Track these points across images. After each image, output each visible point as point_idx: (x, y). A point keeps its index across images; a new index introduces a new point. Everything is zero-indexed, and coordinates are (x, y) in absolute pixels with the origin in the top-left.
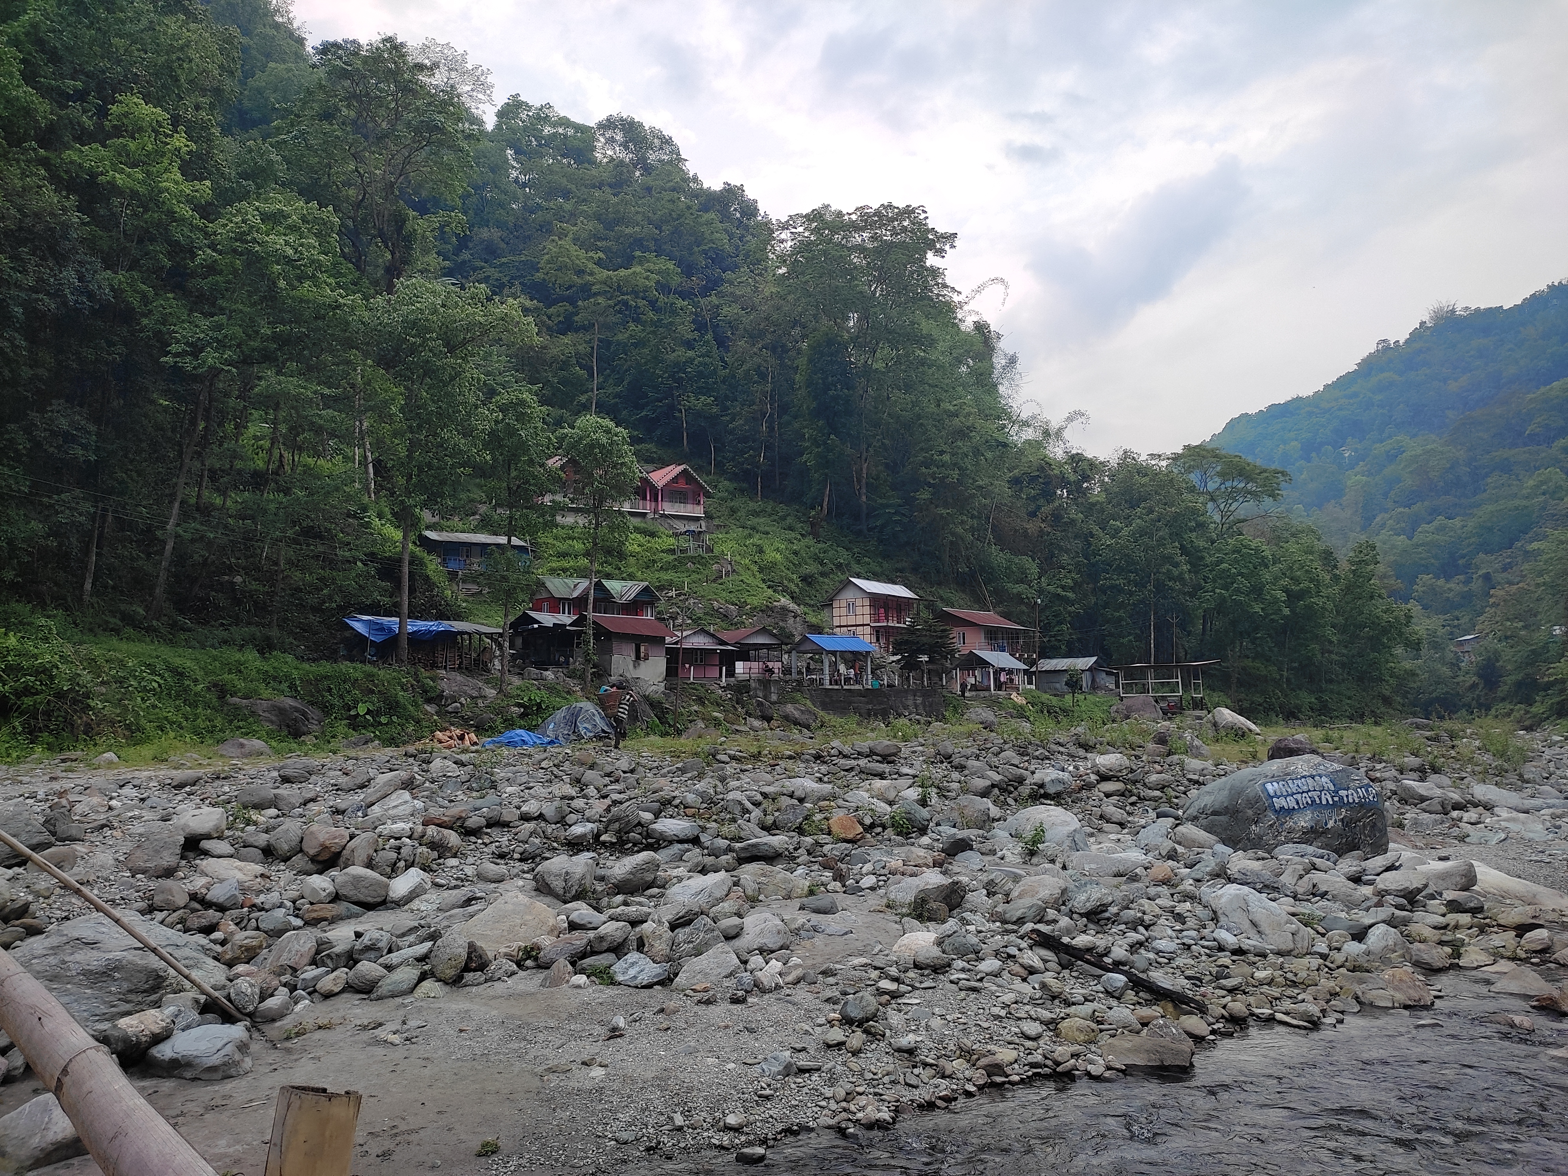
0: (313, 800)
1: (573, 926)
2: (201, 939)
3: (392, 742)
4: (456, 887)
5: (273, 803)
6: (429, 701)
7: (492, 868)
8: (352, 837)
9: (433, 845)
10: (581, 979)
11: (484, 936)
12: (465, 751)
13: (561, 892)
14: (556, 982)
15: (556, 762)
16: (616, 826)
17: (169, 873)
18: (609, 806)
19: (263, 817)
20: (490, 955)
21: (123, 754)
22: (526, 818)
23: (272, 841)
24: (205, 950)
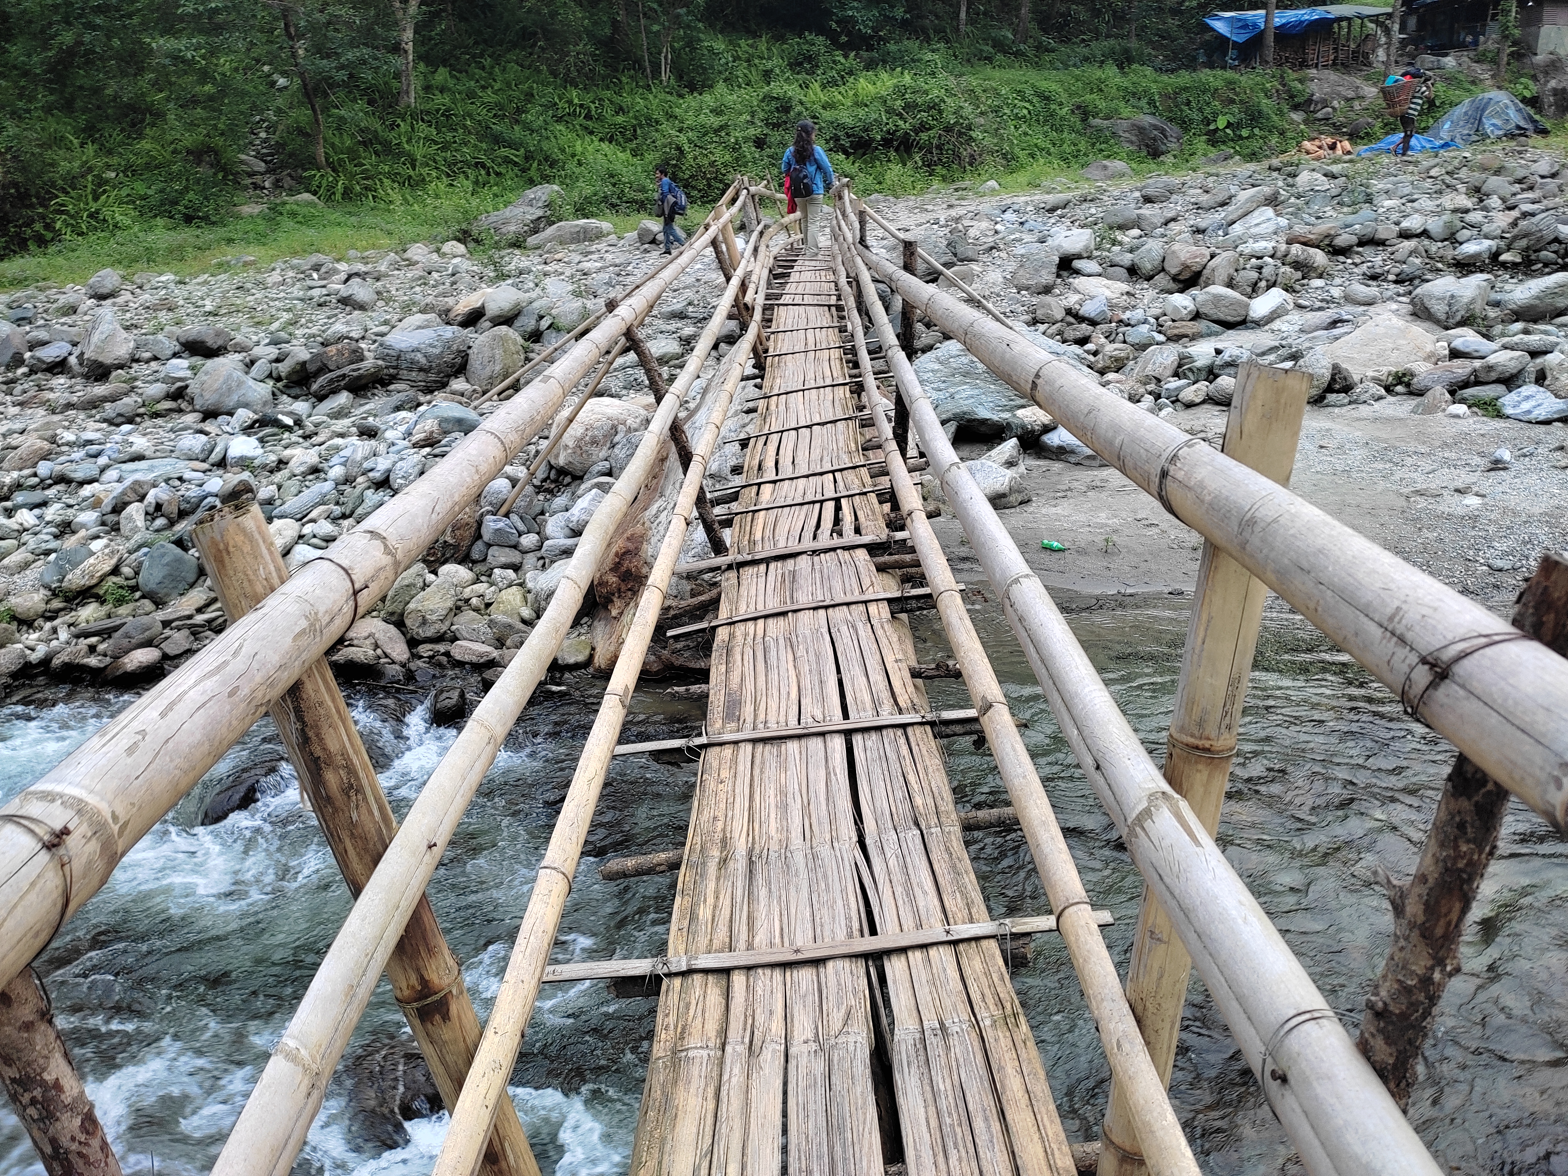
0: (1174, 219)
1: (1455, 354)
2: (1076, 349)
3: (1253, 157)
4: (1320, 309)
5: (1137, 223)
6: (1296, 107)
7: (1361, 290)
8: (1213, 256)
9: (1297, 265)
10: (1461, 409)
11: (1350, 359)
12: (1335, 162)
13: (1443, 317)
14: (1430, 410)
15: (1450, 168)
16: (1524, 243)
17: (1047, 290)
18: (1517, 219)
19: (1128, 237)
20: (1356, 378)
21: (1003, 181)
22: (1405, 235)
23: (1136, 261)
24: (1081, 359)
